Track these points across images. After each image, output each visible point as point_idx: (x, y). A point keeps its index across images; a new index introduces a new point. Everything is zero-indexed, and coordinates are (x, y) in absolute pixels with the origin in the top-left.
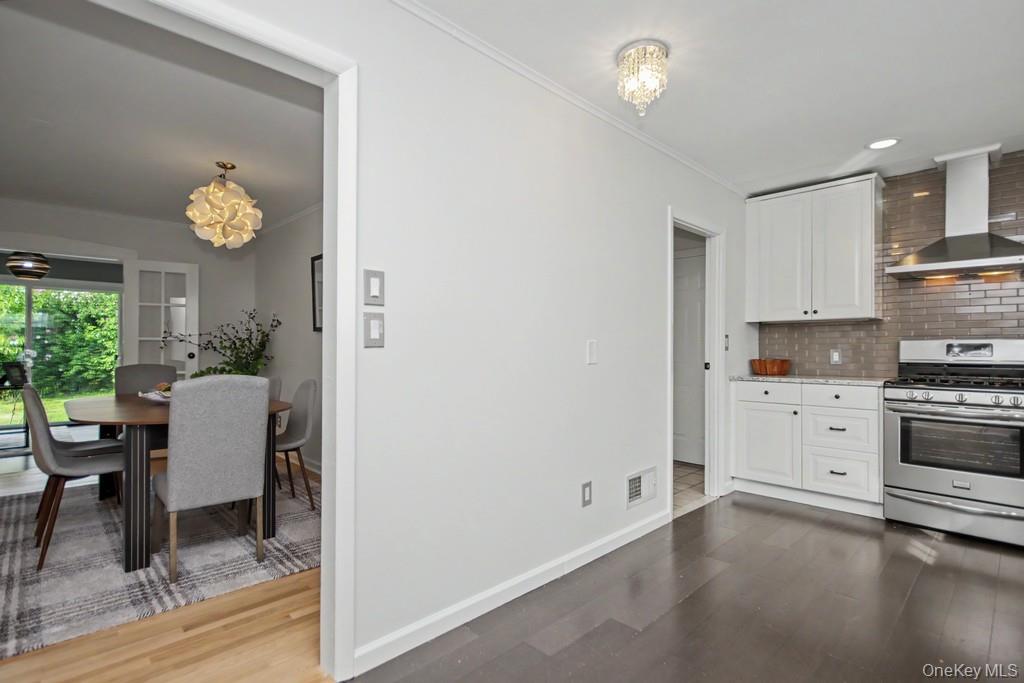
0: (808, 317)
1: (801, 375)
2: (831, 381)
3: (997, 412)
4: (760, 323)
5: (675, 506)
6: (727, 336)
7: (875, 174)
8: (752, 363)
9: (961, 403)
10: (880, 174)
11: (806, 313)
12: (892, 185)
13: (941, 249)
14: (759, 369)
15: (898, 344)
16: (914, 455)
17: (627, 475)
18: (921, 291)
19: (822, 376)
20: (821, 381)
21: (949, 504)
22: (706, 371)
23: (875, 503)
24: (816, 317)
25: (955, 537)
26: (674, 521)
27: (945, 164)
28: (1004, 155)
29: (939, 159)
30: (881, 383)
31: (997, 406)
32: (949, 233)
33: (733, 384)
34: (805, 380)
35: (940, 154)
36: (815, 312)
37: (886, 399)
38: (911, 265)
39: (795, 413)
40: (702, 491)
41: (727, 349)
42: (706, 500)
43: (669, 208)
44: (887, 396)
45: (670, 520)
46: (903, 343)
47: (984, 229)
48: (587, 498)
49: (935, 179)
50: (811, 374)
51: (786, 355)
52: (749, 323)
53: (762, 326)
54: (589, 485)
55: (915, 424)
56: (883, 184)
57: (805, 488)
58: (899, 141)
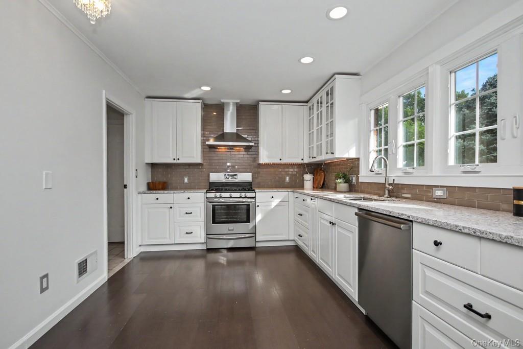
0: (175, 162)
1: (172, 189)
2: (186, 192)
3: (241, 200)
4: (152, 164)
5: (109, 270)
6: (136, 170)
7: (201, 101)
8: (148, 184)
9: (231, 197)
10: (203, 101)
11: (174, 159)
12: (206, 107)
13: (222, 137)
14: (152, 187)
15: (209, 175)
16: (217, 220)
17: (76, 261)
18: (216, 153)
19: (181, 189)
20: (182, 191)
21: (224, 237)
22: (125, 189)
23: (203, 243)
24: (179, 162)
25: (230, 250)
26: (108, 279)
27: (224, 103)
28: (241, 105)
29: (222, 101)
30: (205, 191)
31: (241, 197)
32: (225, 131)
33: (139, 195)
34: (176, 192)
35: (223, 99)
36: (178, 159)
37: (207, 198)
38: (211, 142)
39: (171, 208)
40: (123, 256)
41: (136, 177)
42: (127, 261)
43: (104, 92)
44: (207, 197)
45: (106, 280)
46: (210, 174)
47: (235, 132)
48: (45, 286)
49: (220, 108)
50: (176, 189)
51: (165, 180)
52: (147, 163)
53: (153, 166)
54: (46, 276)
55: (216, 207)
56: (203, 106)
57: (175, 243)
58: (211, 89)
